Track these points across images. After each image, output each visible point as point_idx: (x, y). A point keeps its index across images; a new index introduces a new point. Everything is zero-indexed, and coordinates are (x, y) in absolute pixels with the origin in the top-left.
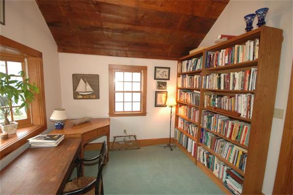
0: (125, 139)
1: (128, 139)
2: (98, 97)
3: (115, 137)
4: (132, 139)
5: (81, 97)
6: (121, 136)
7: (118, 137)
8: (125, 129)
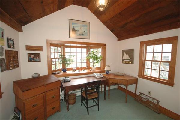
0: (147, 98)
1: (150, 100)
2: (133, 63)
3: (141, 93)
4: (155, 102)
5: (125, 62)
6: (145, 95)
7: (143, 94)
8: (150, 91)
